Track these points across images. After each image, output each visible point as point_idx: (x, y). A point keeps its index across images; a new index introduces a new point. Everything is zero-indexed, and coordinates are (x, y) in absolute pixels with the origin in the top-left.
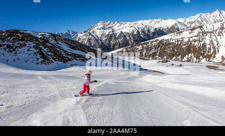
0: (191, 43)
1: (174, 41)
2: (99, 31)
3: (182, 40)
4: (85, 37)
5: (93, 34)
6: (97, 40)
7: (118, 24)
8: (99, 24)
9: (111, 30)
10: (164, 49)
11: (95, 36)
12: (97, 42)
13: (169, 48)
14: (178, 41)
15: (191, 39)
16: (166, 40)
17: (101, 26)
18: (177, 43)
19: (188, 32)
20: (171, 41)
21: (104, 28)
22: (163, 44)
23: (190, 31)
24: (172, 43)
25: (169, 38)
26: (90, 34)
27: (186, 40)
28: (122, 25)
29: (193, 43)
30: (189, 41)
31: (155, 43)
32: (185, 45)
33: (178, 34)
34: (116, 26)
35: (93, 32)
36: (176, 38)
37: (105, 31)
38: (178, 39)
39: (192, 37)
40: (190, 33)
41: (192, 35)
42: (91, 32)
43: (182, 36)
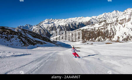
1: (90, 30)
2: (45, 25)
3: (95, 29)
4: (37, 29)
5: (42, 27)
6: (45, 31)
7: (57, 21)
8: (45, 20)
9: (53, 24)
10: (85, 34)
11: (43, 28)
13: (87, 34)
14: (92, 30)
15: (100, 28)
16: (85, 29)
17: (47, 22)
18: (92, 31)
19: (98, 24)
20: (88, 30)
21: (48, 23)
22: (84, 32)
24: (89, 31)
25: (87, 28)
26: (40, 27)
27: (97, 29)
28: (59, 21)
29: (101, 30)
30: (99, 29)
32: (96, 31)
33: (92, 26)
34: (56, 22)
35: (42, 25)
36: (91, 28)
37: (49, 24)
40: (99, 25)
42: (41, 25)
43: (94, 27)
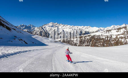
0: (118, 40)
1: (104, 37)
2: (48, 27)
3: (111, 37)
4: (38, 30)
6: (46, 33)
10: (96, 43)
11: (45, 30)
12: (46, 34)
13: (100, 42)
14: (107, 37)
15: (118, 37)
16: (97, 36)
18: (106, 39)
19: (115, 31)
20: (102, 37)
21: (52, 26)
22: (95, 39)
23: (117, 30)
24: (103, 39)
25: (100, 34)
26: (42, 28)
27: (114, 37)
29: (120, 39)
30: (117, 38)
31: (88, 37)
32: (113, 41)
33: (108, 32)
35: (45, 27)
36: (105, 34)
37: (52, 28)
38: (107, 36)
39: (119, 35)
40: (117, 32)
41: (119, 33)
42: (43, 27)
43: (110, 33)
